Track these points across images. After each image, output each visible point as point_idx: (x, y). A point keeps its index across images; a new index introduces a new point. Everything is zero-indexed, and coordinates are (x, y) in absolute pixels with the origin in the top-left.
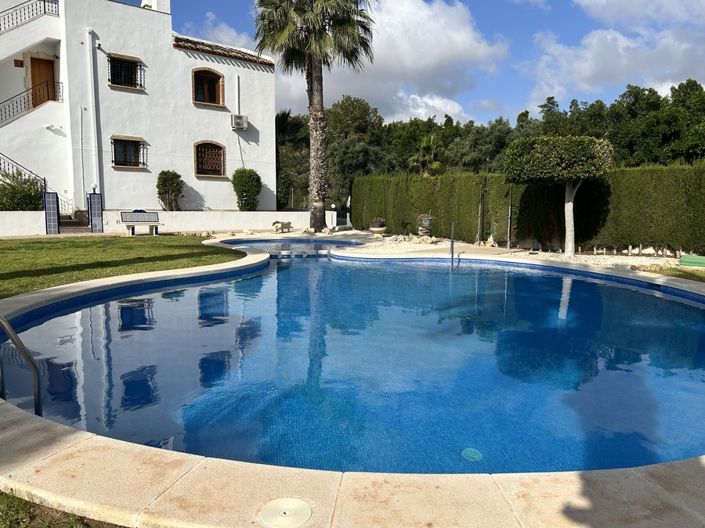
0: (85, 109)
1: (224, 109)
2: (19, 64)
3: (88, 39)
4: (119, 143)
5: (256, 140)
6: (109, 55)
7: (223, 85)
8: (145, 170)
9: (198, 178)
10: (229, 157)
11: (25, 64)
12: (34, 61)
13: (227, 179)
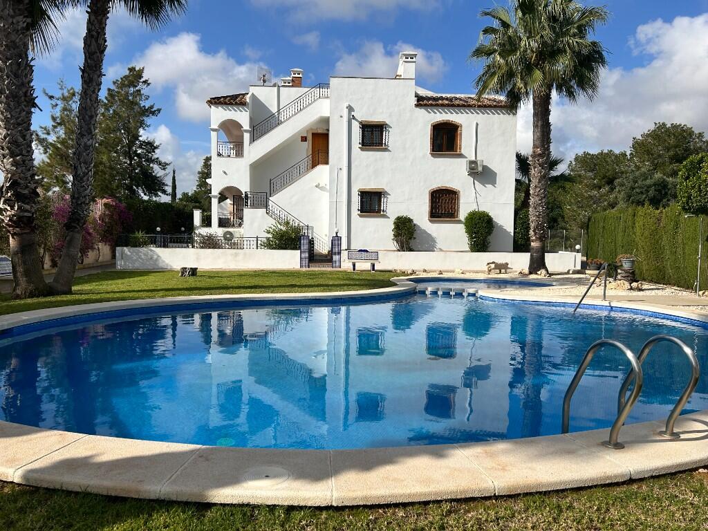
0: (341, 169)
1: (461, 156)
2: (304, 139)
3: (345, 112)
4: (364, 194)
5: (493, 183)
6: (361, 123)
7: (461, 134)
8: (385, 216)
9: (430, 221)
10: (462, 200)
11: (308, 139)
12: (314, 135)
13: (460, 222)
